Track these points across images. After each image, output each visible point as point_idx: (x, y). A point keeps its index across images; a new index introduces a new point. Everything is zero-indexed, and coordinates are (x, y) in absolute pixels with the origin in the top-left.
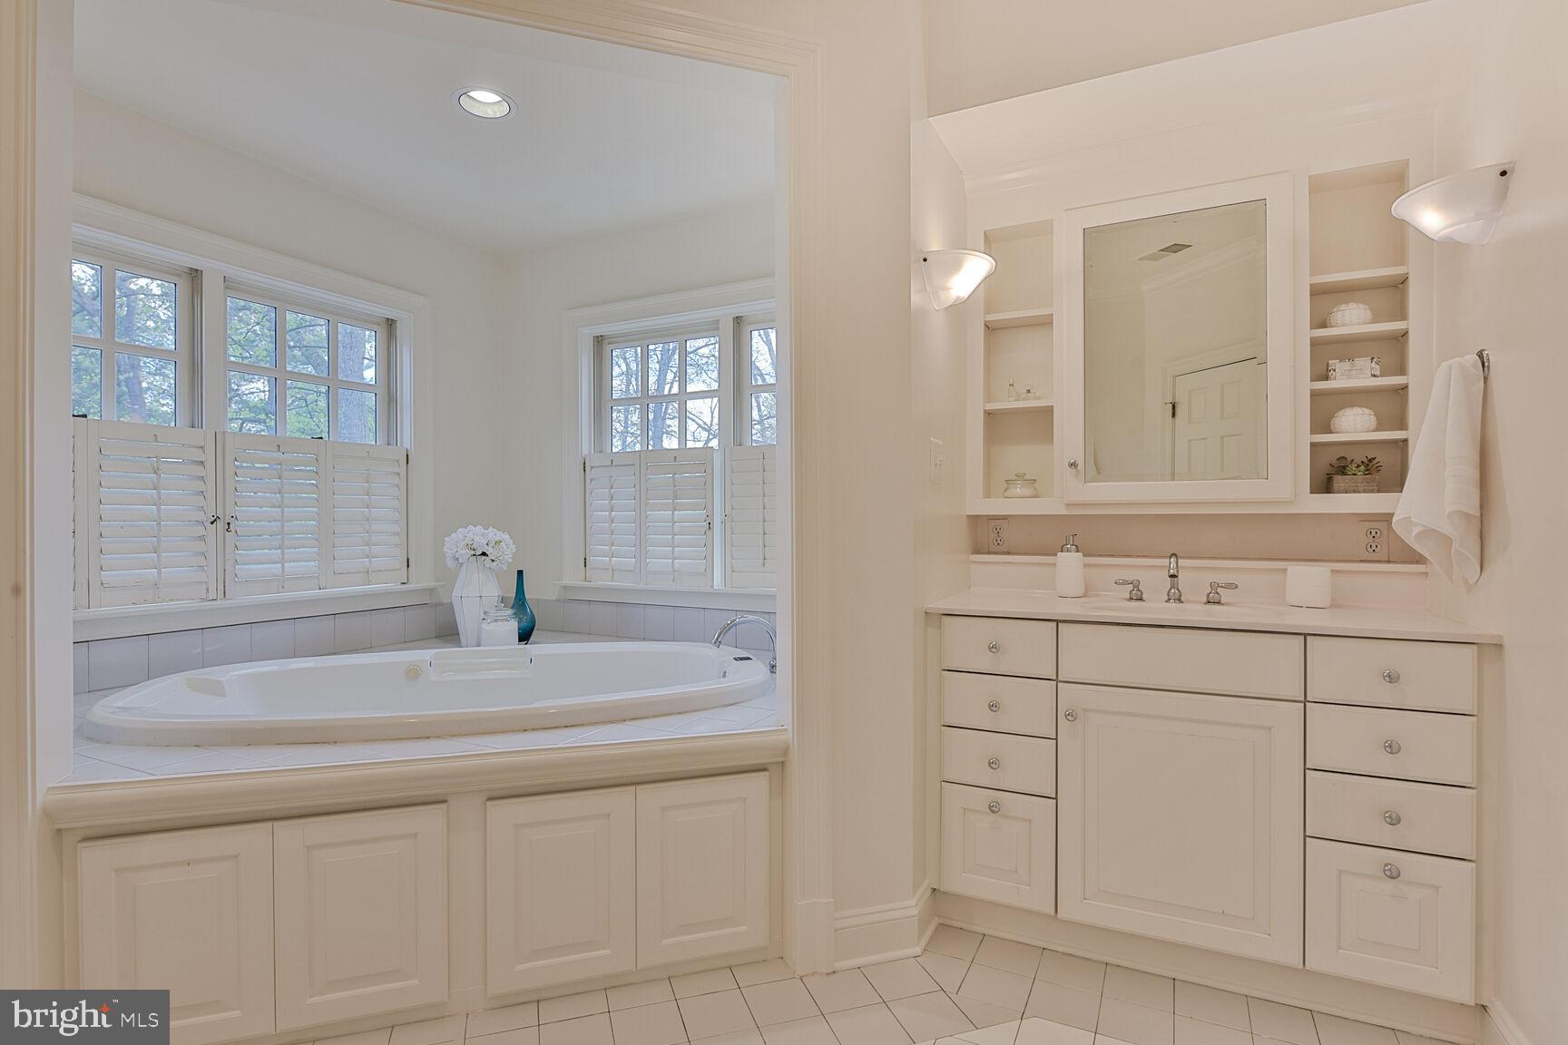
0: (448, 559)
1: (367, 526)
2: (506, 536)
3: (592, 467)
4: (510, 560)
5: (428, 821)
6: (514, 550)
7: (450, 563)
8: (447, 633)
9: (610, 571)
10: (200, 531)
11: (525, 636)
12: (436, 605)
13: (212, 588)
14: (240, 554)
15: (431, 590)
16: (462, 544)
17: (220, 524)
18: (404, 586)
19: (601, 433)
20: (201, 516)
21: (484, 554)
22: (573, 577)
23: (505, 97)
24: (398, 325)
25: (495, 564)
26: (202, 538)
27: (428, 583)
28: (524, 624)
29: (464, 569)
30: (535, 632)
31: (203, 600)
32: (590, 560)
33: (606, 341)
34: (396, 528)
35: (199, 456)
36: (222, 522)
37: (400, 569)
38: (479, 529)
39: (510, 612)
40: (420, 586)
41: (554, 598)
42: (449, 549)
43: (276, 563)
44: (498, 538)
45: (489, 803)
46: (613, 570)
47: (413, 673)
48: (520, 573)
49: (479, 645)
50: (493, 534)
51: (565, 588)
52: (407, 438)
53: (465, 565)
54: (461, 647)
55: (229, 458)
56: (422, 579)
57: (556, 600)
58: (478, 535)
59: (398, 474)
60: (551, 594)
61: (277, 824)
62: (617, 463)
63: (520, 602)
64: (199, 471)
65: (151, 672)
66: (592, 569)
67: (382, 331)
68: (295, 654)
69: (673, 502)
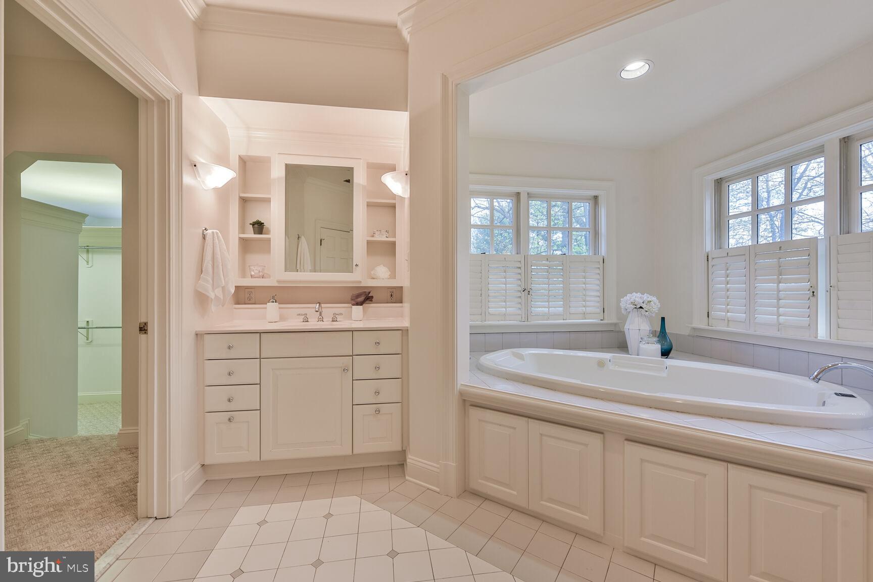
0: (622, 310)
1: (584, 293)
2: (654, 299)
3: (713, 258)
4: (657, 311)
5: (594, 441)
6: (659, 306)
7: (623, 312)
8: (622, 346)
9: (726, 321)
10: (519, 294)
11: (666, 353)
12: (618, 332)
13: (523, 316)
14: (533, 304)
15: (615, 324)
16: (629, 302)
17: (526, 292)
18: (602, 321)
19: (720, 237)
20: (520, 289)
21: (641, 307)
22: (699, 323)
23: (647, 61)
24: (599, 198)
25: (647, 313)
26: (520, 297)
27: (614, 320)
28: (665, 347)
29: (630, 315)
30: (672, 352)
31: (521, 321)
32: (712, 313)
33: (724, 181)
34: (598, 294)
35: (518, 265)
36: (527, 291)
37: (599, 313)
38: (639, 295)
39: (656, 339)
40: (610, 321)
41: (687, 334)
42: (623, 305)
43: (546, 308)
44: (649, 299)
45: (626, 442)
46: (728, 321)
47: (601, 364)
48: (663, 319)
49: (638, 355)
50: (646, 297)
51: (694, 329)
52: (603, 250)
53: (631, 312)
54: (629, 354)
55: (529, 266)
56: (611, 318)
57: (689, 336)
58: (637, 297)
59: (599, 268)
60: (686, 332)
61: (530, 420)
62: (730, 255)
63: (662, 335)
64: (519, 271)
65: (503, 347)
66: (713, 319)
67: (592, 202)
68: (554, 347)
69: (778, 277)
